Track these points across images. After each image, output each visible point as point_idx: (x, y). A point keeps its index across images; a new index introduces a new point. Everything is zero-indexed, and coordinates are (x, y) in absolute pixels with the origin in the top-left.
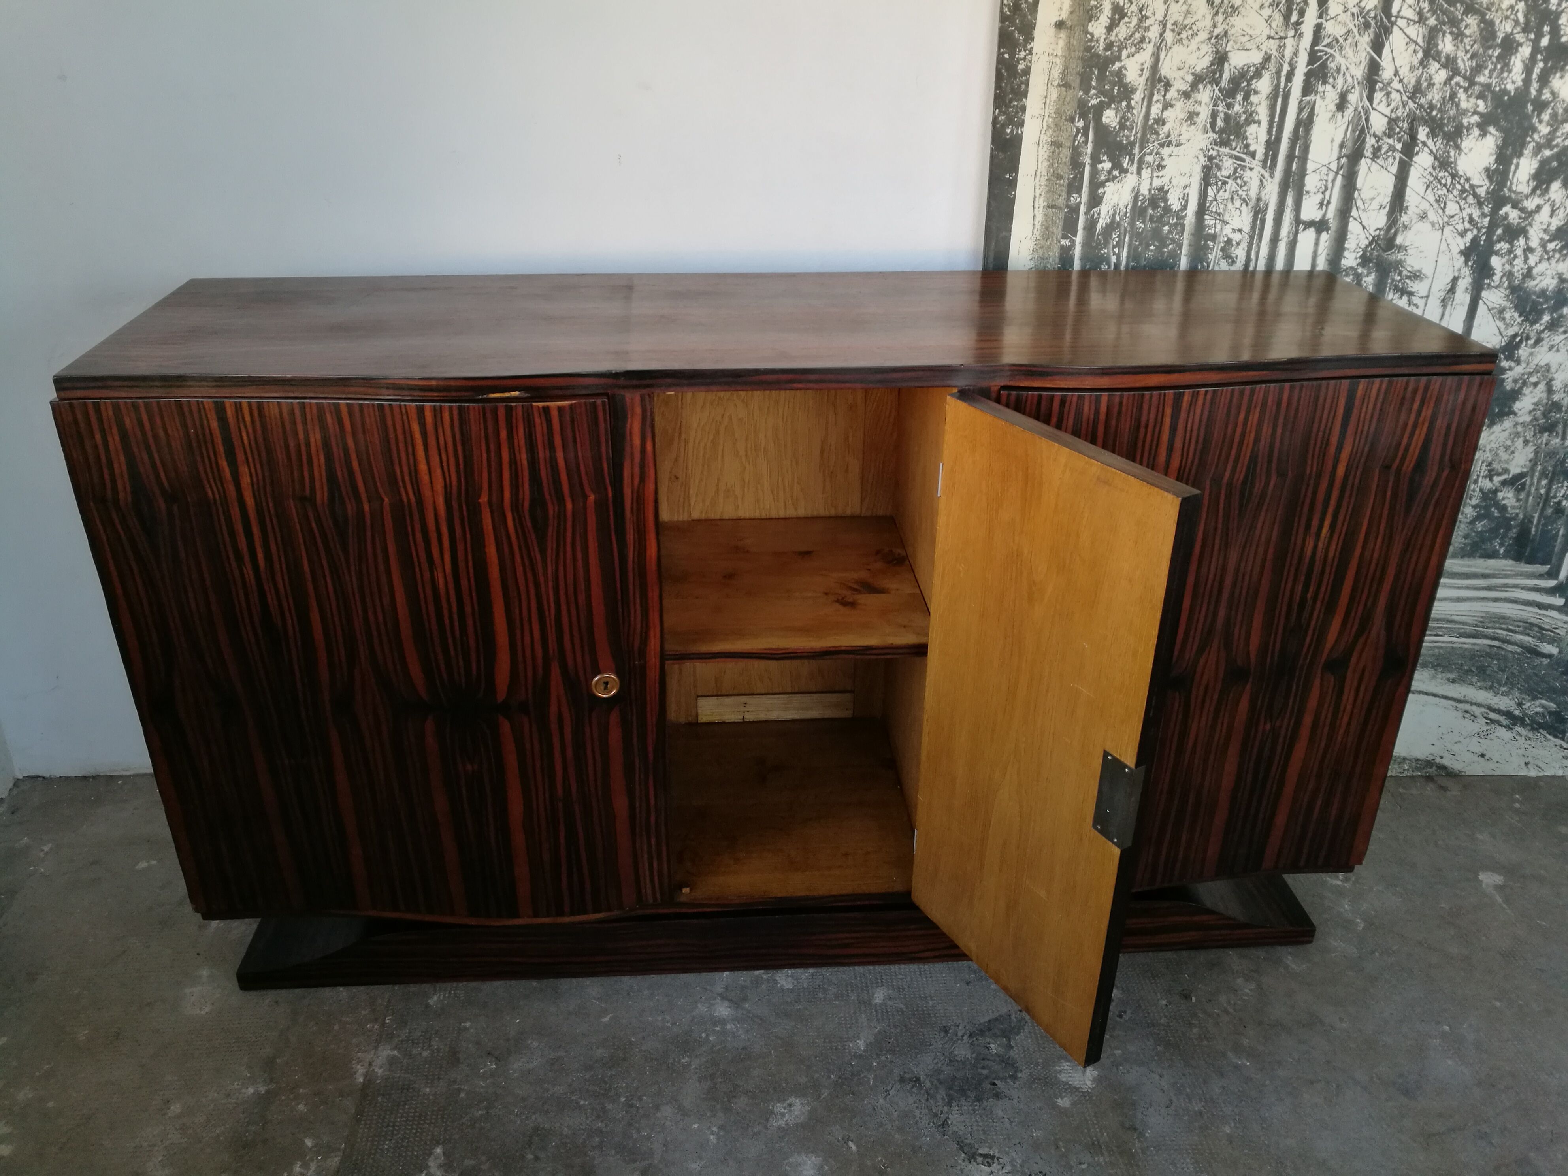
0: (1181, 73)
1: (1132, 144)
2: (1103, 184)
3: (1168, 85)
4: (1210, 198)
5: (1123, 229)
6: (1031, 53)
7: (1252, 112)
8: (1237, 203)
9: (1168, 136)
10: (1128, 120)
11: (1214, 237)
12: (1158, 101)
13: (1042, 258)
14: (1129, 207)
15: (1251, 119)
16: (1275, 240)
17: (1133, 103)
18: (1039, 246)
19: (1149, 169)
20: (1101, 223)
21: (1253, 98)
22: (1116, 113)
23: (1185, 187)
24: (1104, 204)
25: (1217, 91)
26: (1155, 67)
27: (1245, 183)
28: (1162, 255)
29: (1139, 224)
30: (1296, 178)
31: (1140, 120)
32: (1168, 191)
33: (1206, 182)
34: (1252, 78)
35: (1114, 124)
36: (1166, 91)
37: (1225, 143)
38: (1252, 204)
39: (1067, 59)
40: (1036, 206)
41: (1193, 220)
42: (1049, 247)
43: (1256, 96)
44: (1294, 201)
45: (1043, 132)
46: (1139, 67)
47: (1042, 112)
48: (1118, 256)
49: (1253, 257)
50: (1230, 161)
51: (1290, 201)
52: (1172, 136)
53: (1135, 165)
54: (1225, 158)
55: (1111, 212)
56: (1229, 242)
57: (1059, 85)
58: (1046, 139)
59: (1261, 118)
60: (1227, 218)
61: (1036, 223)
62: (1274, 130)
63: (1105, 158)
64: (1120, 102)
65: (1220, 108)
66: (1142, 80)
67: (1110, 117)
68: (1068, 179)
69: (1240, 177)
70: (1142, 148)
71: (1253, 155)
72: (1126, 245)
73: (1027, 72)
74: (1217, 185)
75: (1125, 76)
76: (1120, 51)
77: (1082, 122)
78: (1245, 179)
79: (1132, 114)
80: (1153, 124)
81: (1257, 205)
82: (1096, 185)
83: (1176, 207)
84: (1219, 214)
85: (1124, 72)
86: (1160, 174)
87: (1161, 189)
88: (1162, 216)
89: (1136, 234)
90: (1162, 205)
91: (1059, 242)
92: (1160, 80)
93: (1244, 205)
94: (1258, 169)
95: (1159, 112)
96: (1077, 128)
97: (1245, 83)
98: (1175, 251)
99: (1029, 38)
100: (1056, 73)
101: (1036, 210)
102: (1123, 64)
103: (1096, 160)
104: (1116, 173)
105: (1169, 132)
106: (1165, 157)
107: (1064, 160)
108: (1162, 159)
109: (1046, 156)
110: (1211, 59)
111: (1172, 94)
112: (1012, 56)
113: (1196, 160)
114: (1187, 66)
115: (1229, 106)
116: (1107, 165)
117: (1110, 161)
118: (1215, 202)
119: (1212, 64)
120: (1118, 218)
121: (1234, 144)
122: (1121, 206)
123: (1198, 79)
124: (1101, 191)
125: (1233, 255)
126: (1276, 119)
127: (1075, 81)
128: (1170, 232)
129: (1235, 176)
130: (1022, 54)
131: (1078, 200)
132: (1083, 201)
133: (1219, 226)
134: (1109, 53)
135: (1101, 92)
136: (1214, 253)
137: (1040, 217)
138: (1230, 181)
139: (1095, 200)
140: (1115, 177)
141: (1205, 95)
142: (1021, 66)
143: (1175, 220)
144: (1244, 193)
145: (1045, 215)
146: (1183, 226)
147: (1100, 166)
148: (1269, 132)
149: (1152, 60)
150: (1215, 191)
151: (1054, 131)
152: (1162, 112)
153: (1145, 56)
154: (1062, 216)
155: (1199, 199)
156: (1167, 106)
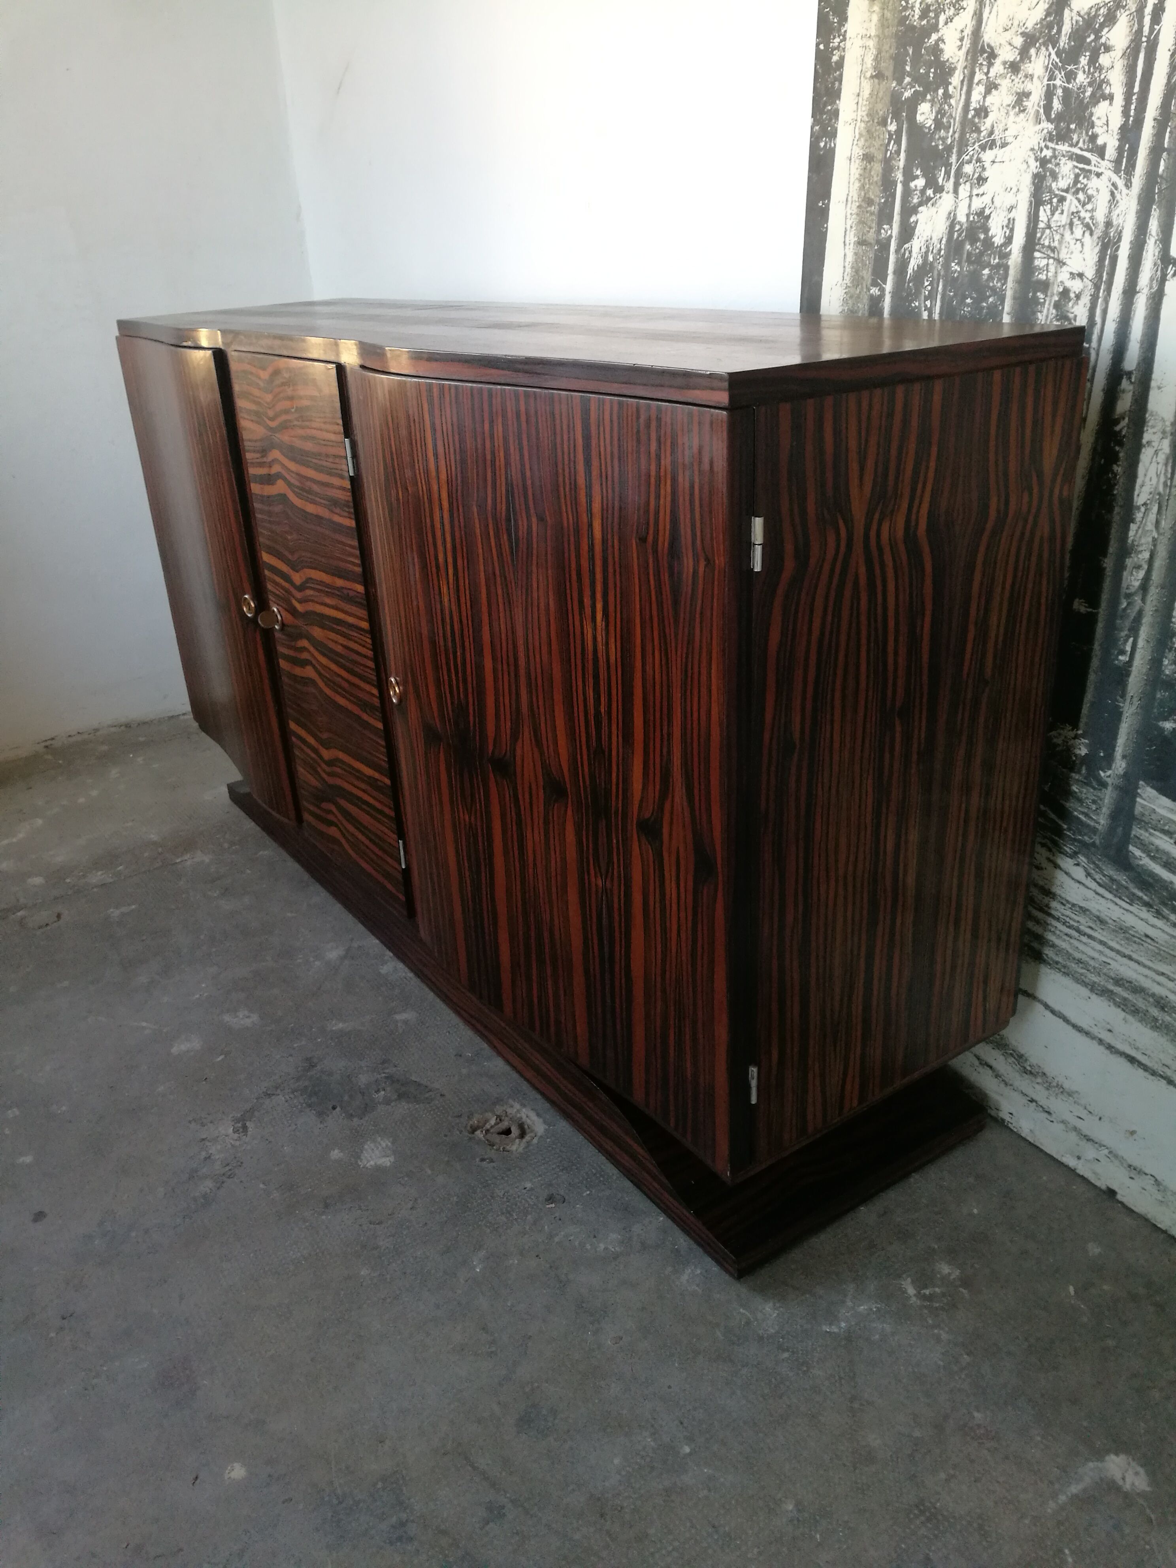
0: (1008, 35)
1: (949, 149)
2: (914, 210)
3: (992, 56)
4: (1041, 225)
5: (936, 273)
6: (844, 39)
7: (1103, 81)
8: (1079, 231)
9: (991, 133)
10: (943, 115)
11: (1045, 286)
12: (979, 82)
13: (852, 312)
14: (944, 242)
15: (1100, 94)
16: (1130, 292)
17: (951, 88)
18: (851, 296)
19: (968, 184)
20: (914, 264)
21: (1104, 60)
22: (932, 106)
23: (1011, 209)
24: (915, 238)
25: (1053, 56)
26: (977, 33)
27: (1090, 198)
28: (980, 313)
29: (955, 267)
30: (1164, 186)
31: (958, 113)
32: (989, 217)
33: (1037, 202)
34: (1102, 26)
35: (929, 123)
36: (990, 65)
37: (1062, 136)
38: (1098, 232)
39: (880, 38)
40: (847, 242)
41: (1019, 260)
42: (858, 297)
43: (1107, 55)
44: (1160, 226)
45: (855, 142)
46: (959, 36)
47: (854, 116)
48: (930, 311)
49: (1098, 319)
50: (1070, 164)
51: (1154, 225)
52: (996, 132)
53: (952, 180)
54: (1063, 160)
55: (923, 250)
56: (1065, 293)
57: (872, 77)
58: (858, 151)
59: (1112, 91)
60: (1063, 256)
61: (847, 264)
62: (1133, 107)
63: (918, 172)
64: (936, 91)
65: (1058, 82)
66: (962, 54)
67: (925, 113)
68: (879, 204)
69: (1083, 189)
70: (959, 155)
71: (1101, 152)
72: (939, 297)
73: (840, 64)
74: (1051, 203)
75: (942, 51)
76: (937, 17)
77: (895, 123)
78: (1090, 192)
79: (950, 105)
80: (974, 117)
81: (1106, 233)
82: (909, 210)
83: (998, 240)
84: (1053, 250)
85: (942, 46)
86: (980, 191)
87: (981, 213)
88: (981, 254)
89: (951, 282)
90: (982, 236)
91: (869, 290)
92: (983, 51)
93: (1087, 234)
94: (1109, 174)
95: (980, 97)
96: (889, 132)
97: (1092, 37)
98: (996, 306)
99: (844, 19)
100: (869, 61)
101: (847, 247)
102: (940, 34)
103: (909, 177)
104: (930, 192)
105: (993, 127)
106: (987, 165)
107: (875, 179)
108: (984, 169)
109: (857, 176)
110: (1047, 6)
111: (998, 68)
112: (827, 46)
113: (1025, 166)
114: (1016, 23)
115: (1070, 76)
116: (920, 183)
117: (923, 176)
118: (1048, 231)
119: (1048, 14)
120: (931, 258)
121: (1075, 137)
122: (935, 240)
123: (1030, 40)
124: (913, 219)
125: (1071, 316)
126: (1136, 89)
127: (888, 67)
128: (990, 277)
129: (1076, 188)
130: (837, 40)
131: (889, 232)
132: (894, 235)
133: (1052, 269)
134: (924, 22)
135: (917, 79)
136: (1045, 311)
137: (850, 258)
138: (1069, 197)
139: (907, 233)
140: (930, 199)
141: (1037, 64)
142: (835, 58)
143: (997, 260)
144: (1088, 215)
145: (856, 254)
146: (1007, 268)
147: (912, 185)
148: (1126, 112)
149: (974, 22)
150: (1049, 213)
151: (866, 141)
152: (985, 97)
153: (965, 20)
154: (872, 255)
155: (1028, 227)
156: (991, 87)
